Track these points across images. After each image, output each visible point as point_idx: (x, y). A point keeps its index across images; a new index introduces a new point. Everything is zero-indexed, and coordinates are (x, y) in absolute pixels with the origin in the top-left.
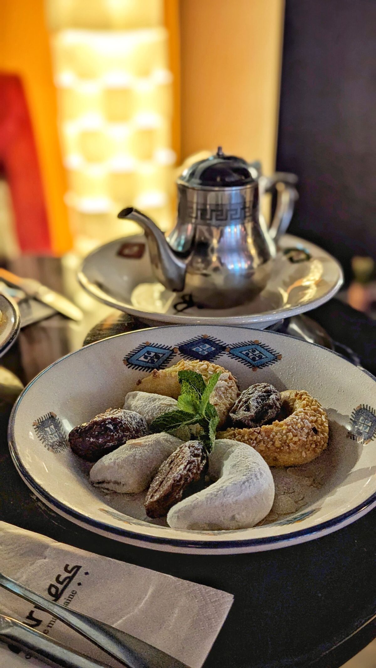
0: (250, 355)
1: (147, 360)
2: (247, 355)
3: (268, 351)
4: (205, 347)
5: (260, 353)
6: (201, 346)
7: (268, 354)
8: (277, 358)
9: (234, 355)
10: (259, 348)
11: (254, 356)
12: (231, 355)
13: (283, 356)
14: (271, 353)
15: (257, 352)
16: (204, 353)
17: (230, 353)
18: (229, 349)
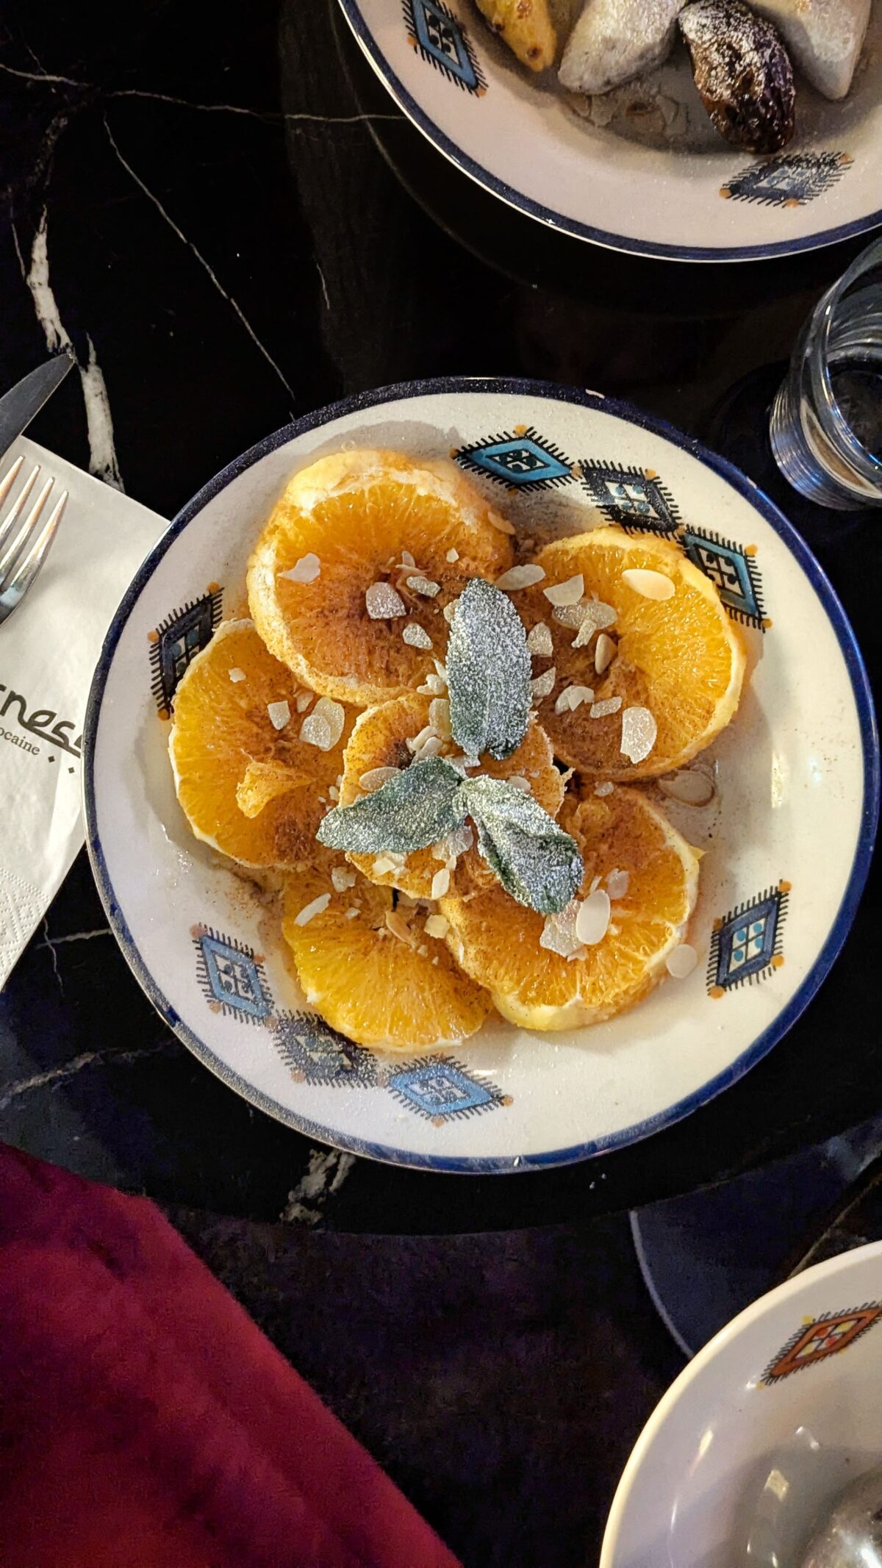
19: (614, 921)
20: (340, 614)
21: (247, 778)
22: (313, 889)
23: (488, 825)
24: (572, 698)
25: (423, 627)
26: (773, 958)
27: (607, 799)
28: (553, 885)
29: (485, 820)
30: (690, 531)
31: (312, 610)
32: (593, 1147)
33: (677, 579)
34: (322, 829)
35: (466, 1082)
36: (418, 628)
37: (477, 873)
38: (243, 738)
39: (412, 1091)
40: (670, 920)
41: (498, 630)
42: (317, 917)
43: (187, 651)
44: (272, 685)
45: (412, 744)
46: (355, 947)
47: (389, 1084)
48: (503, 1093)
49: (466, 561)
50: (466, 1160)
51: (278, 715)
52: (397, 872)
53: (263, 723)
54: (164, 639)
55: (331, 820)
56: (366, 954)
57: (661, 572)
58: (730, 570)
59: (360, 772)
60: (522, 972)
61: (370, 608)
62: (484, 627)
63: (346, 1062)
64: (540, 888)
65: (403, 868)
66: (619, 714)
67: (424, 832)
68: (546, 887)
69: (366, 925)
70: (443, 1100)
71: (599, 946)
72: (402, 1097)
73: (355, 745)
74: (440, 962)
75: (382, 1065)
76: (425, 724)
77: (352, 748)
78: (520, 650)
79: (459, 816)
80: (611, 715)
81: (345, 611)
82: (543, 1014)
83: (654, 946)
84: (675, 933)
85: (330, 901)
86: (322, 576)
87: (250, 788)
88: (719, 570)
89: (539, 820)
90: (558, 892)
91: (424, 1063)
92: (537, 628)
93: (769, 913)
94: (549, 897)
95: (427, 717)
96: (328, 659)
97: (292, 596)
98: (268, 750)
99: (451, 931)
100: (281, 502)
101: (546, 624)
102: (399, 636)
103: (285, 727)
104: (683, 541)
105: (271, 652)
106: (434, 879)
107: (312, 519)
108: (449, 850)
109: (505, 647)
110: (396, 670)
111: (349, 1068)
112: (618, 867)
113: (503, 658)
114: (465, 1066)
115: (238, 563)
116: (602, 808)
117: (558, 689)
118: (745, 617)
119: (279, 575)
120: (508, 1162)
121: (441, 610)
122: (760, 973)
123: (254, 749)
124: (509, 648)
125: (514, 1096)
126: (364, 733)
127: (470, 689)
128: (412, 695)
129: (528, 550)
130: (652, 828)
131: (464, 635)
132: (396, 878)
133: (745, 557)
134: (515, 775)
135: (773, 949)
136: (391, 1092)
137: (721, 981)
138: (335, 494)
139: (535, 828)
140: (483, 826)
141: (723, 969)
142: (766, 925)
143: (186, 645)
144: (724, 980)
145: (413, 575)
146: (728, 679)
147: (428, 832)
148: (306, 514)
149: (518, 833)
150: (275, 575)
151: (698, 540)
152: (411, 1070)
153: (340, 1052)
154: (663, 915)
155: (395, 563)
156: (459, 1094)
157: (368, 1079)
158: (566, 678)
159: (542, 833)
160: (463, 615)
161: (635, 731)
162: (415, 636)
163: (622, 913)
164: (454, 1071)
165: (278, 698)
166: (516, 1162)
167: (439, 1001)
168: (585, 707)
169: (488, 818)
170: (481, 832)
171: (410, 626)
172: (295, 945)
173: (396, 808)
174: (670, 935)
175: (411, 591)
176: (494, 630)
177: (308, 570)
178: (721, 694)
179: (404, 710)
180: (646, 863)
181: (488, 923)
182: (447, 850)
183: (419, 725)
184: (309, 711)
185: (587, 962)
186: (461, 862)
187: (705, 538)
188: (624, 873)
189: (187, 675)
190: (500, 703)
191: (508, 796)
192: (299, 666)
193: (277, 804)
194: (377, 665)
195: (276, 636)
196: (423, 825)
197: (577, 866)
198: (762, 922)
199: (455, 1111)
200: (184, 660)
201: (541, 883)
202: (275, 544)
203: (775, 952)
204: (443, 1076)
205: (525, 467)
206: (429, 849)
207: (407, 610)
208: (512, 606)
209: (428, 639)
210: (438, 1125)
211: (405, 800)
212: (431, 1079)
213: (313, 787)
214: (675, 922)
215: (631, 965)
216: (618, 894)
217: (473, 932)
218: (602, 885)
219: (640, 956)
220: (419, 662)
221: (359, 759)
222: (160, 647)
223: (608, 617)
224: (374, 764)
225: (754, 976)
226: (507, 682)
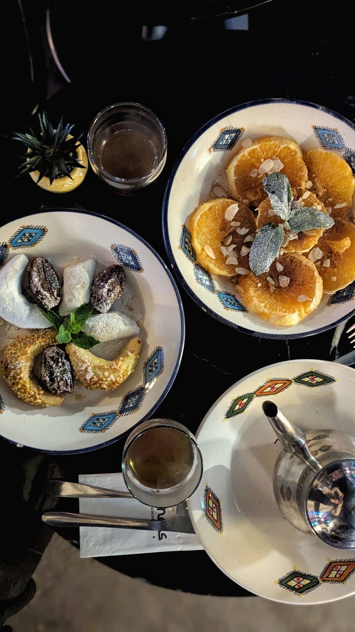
0: (102, 420)
1: (154, 362)
2: (104, 420)
3: (91, 430)
4: (132, 404)
5: (96, 426)
6: (135, 402)
7: (91, 428)
8: (83, 429)
9: (112, 413)
10: (100, 428)
11: (99, 421)
12: (114, 412)
13: (80, 433)
14: (89, 430)
15: (99, 425)
16: (130, 400)
17: (115, 413)
18: (117, 415)
19: (261, 163)
20: (299, 283)
21: (345, 249)
22: (338, 212)
23: (287, 205)
24: (243, 231)
25: (276, 269)
26: (223, 131)
27: (246, 198)
28: (275, 180)
29: (287, 206)
30: (192, 262)
31: (306, 287)
32: (297, 103)
33: (203, 250)
34: (332, 225)
35: (322, 137)
36: (278, 269)
37: (295, 193)
38: (340, 261)
39: (338, 142)
40: (246, 156)
41: (257, 259)
42: (341, 203)
43: (344, 292)
44: (325, 272)
45: (297, 237)
46: (334, 190)
47: (344, 147)
48: (314, 129)
49: (257, 282)
50: (334, 116)
51: (327, 263)
52: (316, 204)
53: (332, 263)
54: (349, 297)
55: (328, 226)
56: (332, 186)
57: (206, 253)
58: (186, 246)
59: (315, 236)
60: (292, 161)
61: (289, 281)
62: (261, 261)
63: (352, 159)
64: (280, 181)
65: (314, 204)
66: (233, 220)
67: (305, 211)
68: (278, 181)
69: (327, 195)
70: (331, 136)
71: (268, 158)
72: (342, 142)
73: (313, 244)
74: (312, 175)
75: (343, 153)
76: (290, 241)
77: (314, 243)
78: (253, 250)
79: (294, 212)
80: (235, 221)
81: (296, 283)
82: (293, 146)
83: (254, 151)
84: (246, 152)
85: (335, 206)
86: (299, 295)
87: (345, 246)
88: (189, 247)
89: (273, 199)
90: (274, 178)
91: (330, 148)
92: (244, 255)
93: (218, 145)
94: (278, 177)
95: (289, 243)
96: (308, 271)
97: (310, 293)
98: (335, 255)
99: (306, 182)
100: (301, 319)
101: (240, 255)
102: (284, 269)
103: (327, 259)
104: (195, 260)
105: (322, 281)
106: (307, 197)
107: (296, 310)
108: (300, 203)
109: (257, 253)
110: (290, 260)
111: (352, 156)
112: (252, 178)
113: (259, 250)
114: (319, 142)
115: (319, 309)
116: (249, 196)
117: (246, 235)
118: (187, 231)
119: (311, 300)
120: (322, 109)
121: (269, 272)
122: (228, 129)
123: (338, 257)
124: (256, 252)
125: (311, 127)
126: (309, 246)
127: (273, 245)
128: (289, 251)
129: (234, 279)
130: (237, 184)
131: (268, 261)
132: (317, 203)
133: (182, 247)
134: (271, 216)
135: (222, 134)
136: (344, 145)
137: (239, 132)
138: (287, 314)
139: (275, 198)
140: (289, 205)
141: (237, 135)
142: (220, 142)
143: (343, 294)
144: (238, 132)
145: (272, 285)
146: (201, 215)
147: (304, 211)
148: (297, 313)
149: (280, 198)
150: (312, 300)
151: (192, 258)
152: (335, 148)
153: (352, 162)
154: (247, 157)
155: (276, 290)
156: (326, 135)
157: (349, 151)
158: (242, 238)
159: (274, 196)
160: (266, 266)
161: (232, 213)
162: (280, 268)
163: (257, 164)
164: (323, 142)
165: (325, 268)
166: (320, 108)
167: (318, 164)
168: (241, 227)
169: (286, 207)
170: (290, 204)
171: (280, 271)
172: (351, 199)
173: (309, 222)
174: (248, 152)
175: (275, 281)
176: (258, 259)
177: (302, 298)
178: (205, 212)
179: (295, 248)
180: (244, 175)
181: (296, 179)
182: (300, 204)
183: (292, 242)
184: (318, 260)
185: (274, 155)
186: (298, 199)
187: (190, 258)
188: (251, 175)
189: (348, 285)
190: (266, 238)
191: (278, 210)
192: (316, 273)
193: (339, 238)
194: (295, 264)
195: (319, 284)
196: (304, 214)
197: (265, 183)
198: (221, 143)
199: (329, 131)
200: (346, 290)
201: (279, 182)
202: (309, 309)
203: (222, 133)
204: (327, 142)
205: (229, 300)
206: (305, 206)
207: (278, 276)
208: (250, 263)
209: (277, 265)
210: (337, 129)
211: (306, 223)
212: (331, 143)
213: (327, 239)
214: (244, 155)
215: (263, 148)
216: (255, 170)
217: (301, 178)
218: (259, 175)
219: (259, 150)
220: (282, 260)
221: (313, 240)
222: (351, 295)
223: (223, 249)
224: (310, 237)
225: (231, 129)
226: (261, 243)
